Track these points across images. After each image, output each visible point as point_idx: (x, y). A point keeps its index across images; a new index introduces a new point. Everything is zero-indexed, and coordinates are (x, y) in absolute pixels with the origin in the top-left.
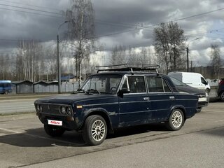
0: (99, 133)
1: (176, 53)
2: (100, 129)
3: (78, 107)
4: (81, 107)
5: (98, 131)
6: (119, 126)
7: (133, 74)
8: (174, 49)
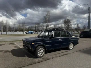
0: (41, 53)
1: (69, 25)
2: (42, 51)
3: (32, 44)
4: (34, 43)
5: (41, 52)
6: (50, 50)
7: (55, 31)
8: (68, 25)
